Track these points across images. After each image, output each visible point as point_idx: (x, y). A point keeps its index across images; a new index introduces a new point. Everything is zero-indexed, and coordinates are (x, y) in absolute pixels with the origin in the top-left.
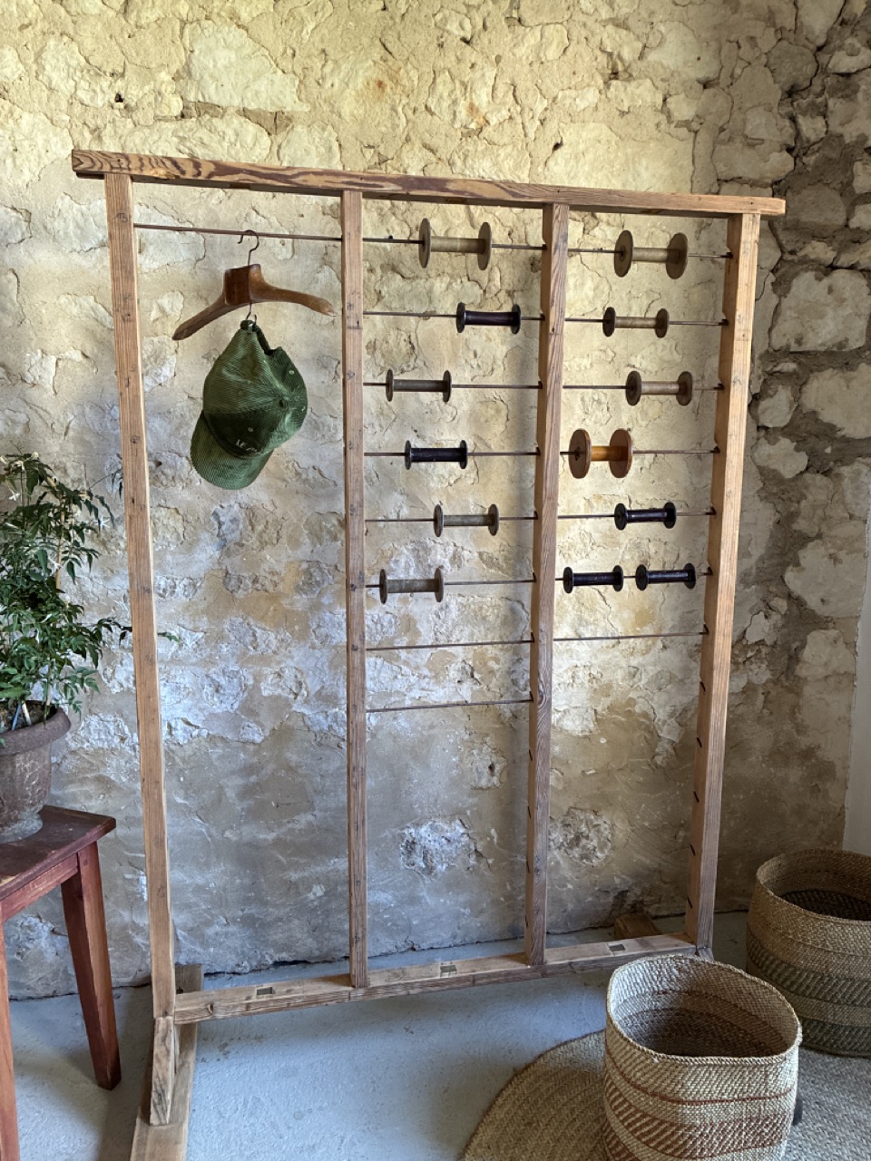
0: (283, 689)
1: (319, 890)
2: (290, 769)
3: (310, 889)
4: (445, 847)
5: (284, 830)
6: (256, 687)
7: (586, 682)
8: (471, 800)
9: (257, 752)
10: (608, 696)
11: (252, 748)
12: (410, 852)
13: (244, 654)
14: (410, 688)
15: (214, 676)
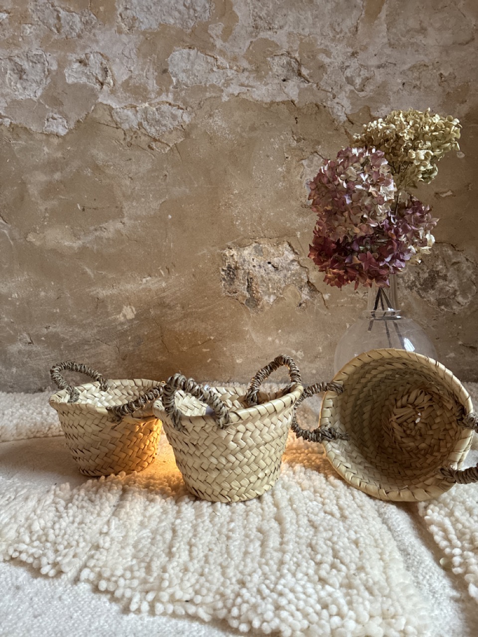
0: (88, 78)
1: (129, 312)
2: (96, 168)
3: (119, 309)
4: (272, 275)
5: (90, 238)
6: (60, 74)
7: (436, 84)
8: (301, 220)
9: (61, 146)
10: (464, 102)
11: (56, 141)
12: (232, 279)
13: (48, 37)
14: (228, 83)
15: (17, 60)
